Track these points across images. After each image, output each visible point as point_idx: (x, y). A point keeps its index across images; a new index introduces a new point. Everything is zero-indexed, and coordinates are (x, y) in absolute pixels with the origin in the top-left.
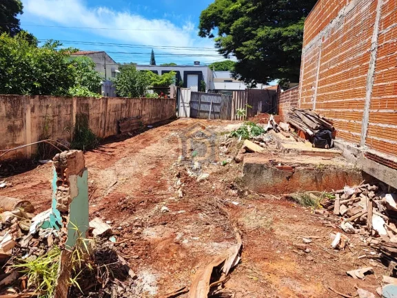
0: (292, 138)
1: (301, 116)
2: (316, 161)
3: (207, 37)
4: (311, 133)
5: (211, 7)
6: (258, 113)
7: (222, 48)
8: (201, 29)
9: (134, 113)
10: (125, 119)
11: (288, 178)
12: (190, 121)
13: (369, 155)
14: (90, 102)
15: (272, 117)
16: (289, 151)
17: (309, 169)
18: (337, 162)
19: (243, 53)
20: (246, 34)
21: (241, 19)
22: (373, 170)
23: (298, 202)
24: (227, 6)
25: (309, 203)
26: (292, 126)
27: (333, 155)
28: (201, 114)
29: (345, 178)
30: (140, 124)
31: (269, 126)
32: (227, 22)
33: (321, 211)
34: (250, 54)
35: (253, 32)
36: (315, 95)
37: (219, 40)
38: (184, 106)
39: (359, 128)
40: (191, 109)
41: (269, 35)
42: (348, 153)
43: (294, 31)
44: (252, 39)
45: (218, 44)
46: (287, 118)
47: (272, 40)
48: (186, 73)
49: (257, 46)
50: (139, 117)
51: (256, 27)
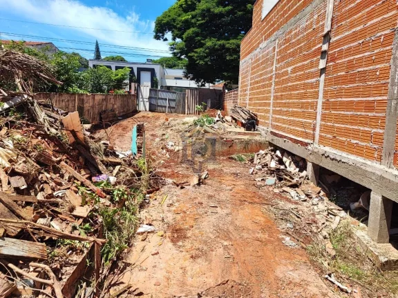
0: (233, 126)
1: (239, 111)
2: (246, 137)
3: (162, 40)
4: (244, 122)
5: (165, 15)
6: (208, 109)
7: (175, 51)
8: (156, 33)
9: (110, 106)
10: (105, 111)
11: (230, 147)
12: (151, 114)
13: (272, 133)
14: (85, 97)
15: (219, 112)
16: (230, 132)
17: (241, 142)
18: (257, 138)
19: (195, 58)
20: (196, 43)
21: (192, 29)
22: (272, 140)
23: (235, 160)
24: (179, 16)
25: (241, 160)
26: (233, 118)
27: (256, 135)
28: (159, 109)
29: (260, 146)
30: (115, 116)
31: (217, 118)
32: (179, 29)
33: (247, 162)
34: (200, 59)
35: (202, 41)
36: (248, 97)
37: (173, 45)
38: (144, 102)
39: (268, 119)
40: (150, 104)
41: (215, 45)
42: (263, 133)
43: (234, 44)
44: (202, 47)
45: (172, 48)
46: (230, 112)
47: (217, 50)
48: (140, 70)
49: (206, 53)
50: (113, 110)
51: (205, 38)
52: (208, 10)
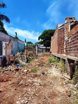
40: (38, 51)
48: (35, 45)
49: (47, 43)
51: (46, 40)
52: (47, 36)
